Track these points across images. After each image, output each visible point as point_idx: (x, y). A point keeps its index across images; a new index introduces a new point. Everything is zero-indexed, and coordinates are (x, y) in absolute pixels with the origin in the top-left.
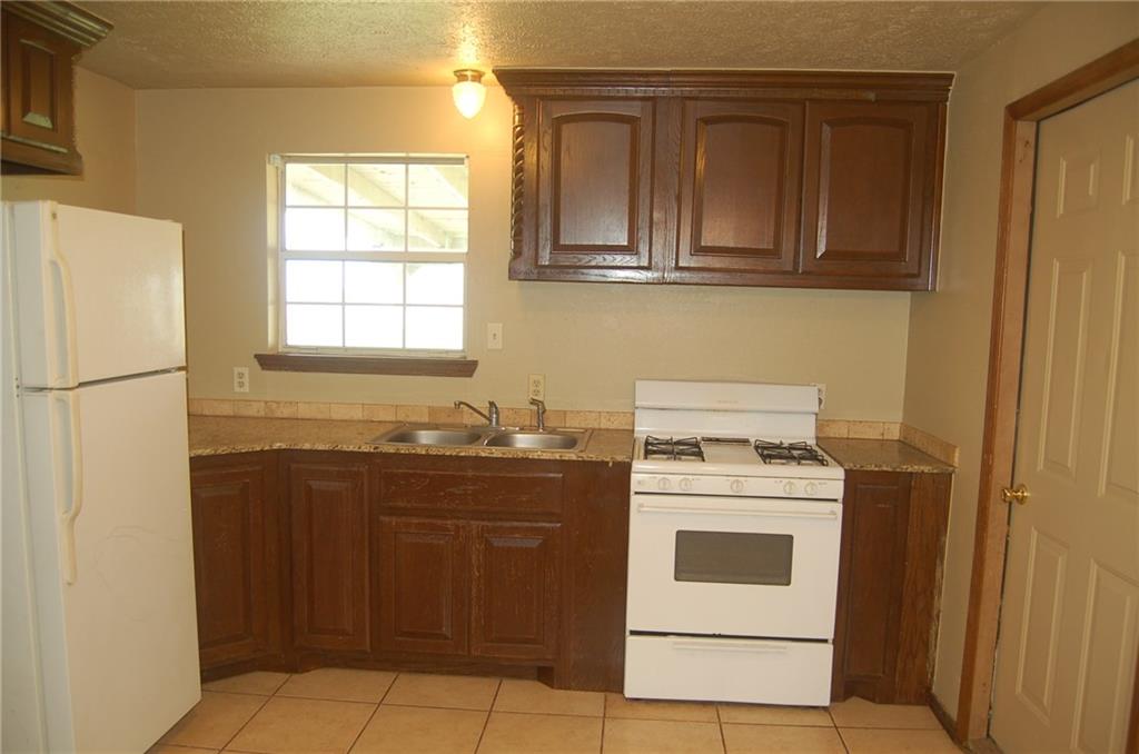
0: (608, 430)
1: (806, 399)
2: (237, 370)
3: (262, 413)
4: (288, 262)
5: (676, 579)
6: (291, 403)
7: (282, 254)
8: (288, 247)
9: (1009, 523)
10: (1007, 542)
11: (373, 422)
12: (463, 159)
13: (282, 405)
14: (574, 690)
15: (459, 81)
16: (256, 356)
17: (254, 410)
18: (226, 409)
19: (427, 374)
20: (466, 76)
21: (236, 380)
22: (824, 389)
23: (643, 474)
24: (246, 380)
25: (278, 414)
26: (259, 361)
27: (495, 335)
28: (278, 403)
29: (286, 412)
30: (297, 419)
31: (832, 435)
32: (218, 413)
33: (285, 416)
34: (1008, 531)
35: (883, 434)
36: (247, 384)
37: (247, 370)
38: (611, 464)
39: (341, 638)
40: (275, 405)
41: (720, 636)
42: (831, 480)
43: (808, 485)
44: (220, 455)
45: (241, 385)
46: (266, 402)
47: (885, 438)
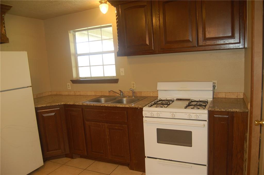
0: (152, 97)
1: (209, 86)
2: (68, 84)
3: (74, 94)
4: (78, 57)
5: (158, 142)
6: (79, 91)
7: (76, 55)
8: (78, 53)
9: (260, 133)
10: (260, 140)
11: (96, 95)
12: (111, 25)
13: (77, 92)
14: (135, 170)
15: (101, 4)
16: (71, 80)
17: (72, 93)
18: (67, 93)
19: (107, 83)
20: (102, 2)
21: (68, 86)
22: (216, 83)
23: (147, 111)
24: (70, 86)
25: (77, 94)
26: (72, 81)
27: (122, 72)
28: (77, 91)
29: (78, 94)
30: (81, 95)
31: (220, 97)
32: (65, 94)
33: (78, 95)
34: (261, 135)
35: (237, 96)
36: (70, 88)
37: (70, 84)
38: (139, 108)
39: (80, 151)
40: (76, 92)
41: (171, 160)
42: (204, 114)
43: (195, 115)
44: (48, 106)
45: (69, 87)
46: (74, 91)
47: (238, 97)
